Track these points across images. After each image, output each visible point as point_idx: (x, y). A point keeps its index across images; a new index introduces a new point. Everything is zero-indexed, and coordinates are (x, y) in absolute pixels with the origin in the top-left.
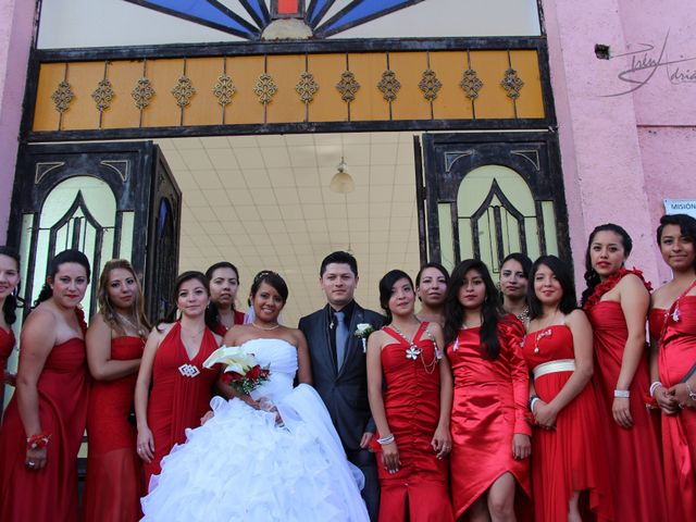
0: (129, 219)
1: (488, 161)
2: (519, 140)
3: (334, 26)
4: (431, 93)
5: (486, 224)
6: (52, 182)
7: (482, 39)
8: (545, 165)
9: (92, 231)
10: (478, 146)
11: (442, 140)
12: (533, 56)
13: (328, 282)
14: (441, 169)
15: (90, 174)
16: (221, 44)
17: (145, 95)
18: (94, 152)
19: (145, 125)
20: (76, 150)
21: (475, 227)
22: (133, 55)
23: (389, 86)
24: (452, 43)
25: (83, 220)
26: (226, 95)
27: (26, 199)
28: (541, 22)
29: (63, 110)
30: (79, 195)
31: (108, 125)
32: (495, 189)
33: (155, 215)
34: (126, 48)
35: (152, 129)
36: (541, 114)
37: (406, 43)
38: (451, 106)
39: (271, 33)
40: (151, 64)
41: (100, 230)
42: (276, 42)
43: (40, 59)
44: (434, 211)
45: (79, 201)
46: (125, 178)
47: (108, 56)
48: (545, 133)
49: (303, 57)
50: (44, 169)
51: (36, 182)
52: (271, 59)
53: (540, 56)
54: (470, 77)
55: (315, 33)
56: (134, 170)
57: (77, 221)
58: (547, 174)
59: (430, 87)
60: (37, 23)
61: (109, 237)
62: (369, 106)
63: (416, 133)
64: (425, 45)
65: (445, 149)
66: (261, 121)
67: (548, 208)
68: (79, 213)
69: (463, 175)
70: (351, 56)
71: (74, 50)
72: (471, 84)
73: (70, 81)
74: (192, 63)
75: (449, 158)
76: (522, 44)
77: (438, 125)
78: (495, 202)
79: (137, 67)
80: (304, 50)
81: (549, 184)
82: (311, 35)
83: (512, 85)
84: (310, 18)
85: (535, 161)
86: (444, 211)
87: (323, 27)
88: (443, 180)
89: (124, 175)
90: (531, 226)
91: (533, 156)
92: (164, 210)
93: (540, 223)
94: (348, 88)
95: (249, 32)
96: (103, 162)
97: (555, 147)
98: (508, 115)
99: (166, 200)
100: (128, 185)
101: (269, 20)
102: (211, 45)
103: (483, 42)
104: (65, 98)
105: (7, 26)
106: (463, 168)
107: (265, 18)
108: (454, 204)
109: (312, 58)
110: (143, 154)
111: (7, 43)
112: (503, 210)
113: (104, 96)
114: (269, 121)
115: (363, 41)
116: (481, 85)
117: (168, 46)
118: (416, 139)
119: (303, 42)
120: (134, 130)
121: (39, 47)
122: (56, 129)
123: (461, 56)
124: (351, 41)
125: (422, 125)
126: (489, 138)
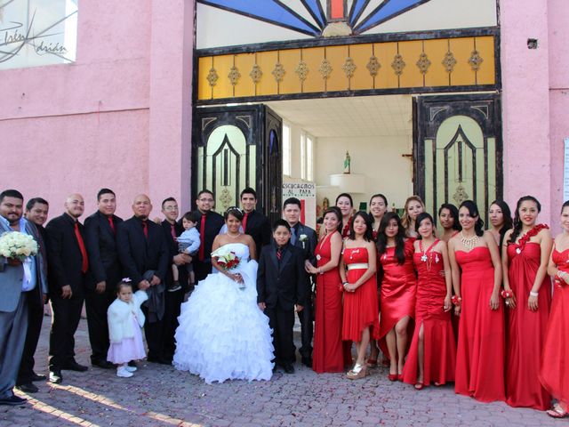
0: (253, 149)
1: (456, 113)
2: (477, 99)
3: (364, 26)
4: (423, 69)
5: (453, 152)
6: (211, 128)
7: (458, 30)
8: (492, 116)
9: (234, 157)
10: (451, 103)
11: (429, 100)
12: (490, 41)
13: (287, 213)
14: (427, 119)
15: (230, 123)
16: (298, 41)
17: (257, 75)
18: (232, 110)
19: (258, 95)
20: (222, 110)
21: (446, 155)
22: (249, 50)
23: (399, 64)
24: (439, 34)
25: (229, 151)
26: (303, 74)
27: (198, 138)
28: (498, 16)
29: (213, 86)
30: (226, 136)
31: (237, 95)
32: (460, 131)
33: (267, 145)
34: (245, 46)
35: (262, 97)
36: (492, 81)
37: (408, 35)
38: (437, 77)
39: (328, 32)
40: (259, 54)
41: (238, 156)
42: (331, 38)
43: (198, 55)
44: (423, 144)
45: (226, 140)
46: (250, 126)
47: (234, 51)
48: (494, 95)
49: (347, 47)
50: (206, 122)
51: (203, 129)
52: (328, 49)
53: (495, 41)
54: (449, 57)
55: (353, 31)
56: (254, 121)
57: (226, 151)
58: (493, 121)
59: (424, 64)
60: (195, 33)
61: (243, 160)
62: (386, 79)
63: (414, 95)
64: (422, 36)
65: (431, 106)
66: (323, 91)
67: (492, 142)
68: (226, 147)
69: (441, 122)
70: (376, 45)
71: (216, 49)
72: (449, 62)
73: (216, 68)
74: (282, 53)
75: (434, 111)
76: (484, 32)
77: (427, 91)
78: (460, 138)
79: (251, 57)
80: (347, 42)
81: (493, 128)
82: (351, 32)
83: (475, 61)
84: (351, 21)
85: (486, 112)
86: (428, 144)
87: (358, 27)
88: (428, 125)
89: (249, 124)
90: (480, 154)
91: (484, 110)
92: (272, 136)
93: (486, 151)
94: (374, 67)
96: (237, 117)
97: (499, 102)
98: (471, 82)
100: (251, 130)
101: (326, 24)
102: (293, 42)
103: (458, 33)
104: (213, 78)
105: (180, 43)
106: (441, 118)
107: (323, 22)
108: (434, 141)
109: (352, 47)
110: (259, 112)
111: (182, 54)
112: (463, 144)
113: (235, 76)
114: (328, 90)
115: (383, 35)
116: (456, 62)
117: (268, 43)
118: (414, 99)
119: (346, 38)
120: (252, 97)
121: (197, 48)
122: (210, 98)
123: (445, 42)
124: (375, 35)
125: (418, 90)
126: (458, 98)
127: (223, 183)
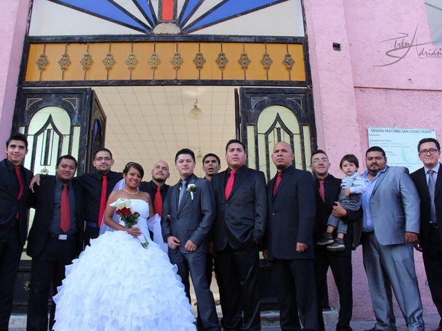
0: (77, 130)
1: (274, 103)
2: (292, 93)
3: (192, 28)
4: (245, 66)
5: (272, 137)
6: (35, 109)
7: (273, 37)
8: (305, 106)
9: (57, 137)
10: (269, 95)
11: (249, 91)
12: (300, 48)
13: (179, 164)
14: (249, 106)
15: (56, 105)
16: (130, 36)
17: (87, 63)
18: (58, 93)
19: (87, 79)
20: (49, 92)
21: (267, 139)
22: (82, 40)
23: (222, 61)
24: (257, 39)
25: (52, 131)
26: (132, 63)
27: (21, 117)
28: (305, 29)
29: (42, 70)
30: (50, 117)
31: (67, 79)
32: (278, 119)
33: (92, 128)
34: (77, 36)
35: (91, 81)
36: (303, 79)
37: (232, 38)
38: (256, 73)
39: (158, 30)
40: (91, 45)
41: (61, 136)
42: (160, 35)
43: (30, 41)
44: (245, 129)
45: (50, 120)
46: (76, 108)
47: (68, 40)
48: (306, 90)
49: (175, 44)
50: (31, 102)
51: (27, 109)
52: (157, 45)
53: (304, 48)
54: (266, 58)
55: (182, 31)
56: (80, 104)
57: (49, 131)
58: (306, 111)
59: (244, 62)
60: (29, 21)
61: (66, 140)
62: (210, 72)
63: (236, 87)
64: (242, 40)
65: (251, 96)
66: (151, 79)
67: (306, 130)
68: (50, 127)
69: (261, 111)
70: (202, 44)
71: (49, 37)
72: (267, 62)
73: (47, 54)
74: (114, 45)
75: (254, 102)
76: (295, 41)
77: (248, 83)
78: (278, 125)
79: (84, 47)
80: (176, 40)
81: (307, 117)
82: (180, 32)
83: (288, 63)
84: (180, 23)
85: (300, 103)
86: (250, 130)
87: (186, 28)
88: (250, 113)
89: (75, 106)
90: (297, 139)
91: (298, 101)
93: (302, 137)
94: (199, 62)
95: (146, 29)
96: (64, 99)
97: (311, 97)
98: (286, 79)
99: (98, 121)
100: (77, 112)
101: (157, 23)
102: (124, 36)
103: (273, 39)
104: (43, 62)
105: (12, 23)
106: (261, 107)
107: (155, 22)
108: (256, 126)
109: (180, 44)
110: (86, 95)
111: (13, 33)
112: (282, 130)
113: (65, 63)
114: (156, 79)
115: (208, 36)
116: (272, 62)
117: (101, 36)
118: (236, 90)
119: (175, 36)
120: (81, 81)
121: (30, 35)
122: (38, 80)
123: (262, 46)
124: (202, 36)
125: (239, 83)
126: (276, 91)
127: (43, 163)
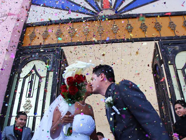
0: (51, 74)
4: (159, 29)
9: (38, 78)
11: (166, 43)
14: (167, 53)
15: (39, 59)
16: (85, 18)
17: (59, 34)
19: (59, 42)
20: (35, 51)
21: (184, 73)
22: (56, 23)
23: (144, 27)
24: (163, 14)
25: (35, 75)
26: (87, 32)
29: (32, 40)
30: (34, 66)
31: (46, 43)
35: (61, 44)
41: (41, 78)
43: (26, 26)
44: (168, 67)
45: (34, 68)
47: (48, 23)
49: (113, 20)
50: (23, 58)
51: (21, 62)
54: (172, 24)
56: (54, 57)
57: (33, 75)
59: (158, 27)
60: (28, 16)
61: (44, 80)
63: (156, 42)
64: (154, 15)
65: (167, 46)
66: (100, 40)
68: (34, 72)
69: (176, 55)
70: (130, 20)
71: (37, 23)
72: (172, 26)
73: (35, 31)
74: (75, 24)
75: (170, 49)
82: (115, 14)
86: (171, 67)
87: (119, 11)
88: (169, 56)
89: (50, 59)
94: (130, 29)
96: (43, 55)
100: (52, 62)
101: (101, 10)
103: (174, 13)
104: (33, 37)
106: (175, 53)
107: (99, 10)
108: (174, 65)
114: (103, 39)
115: (133, 15)
116: (176, 26)
118: (156, 44)
119: (112, 16)
120: (55, 44)
124: (129, 15)
125: (157, 39)
126: (182, 42)
127: (27, 96)
